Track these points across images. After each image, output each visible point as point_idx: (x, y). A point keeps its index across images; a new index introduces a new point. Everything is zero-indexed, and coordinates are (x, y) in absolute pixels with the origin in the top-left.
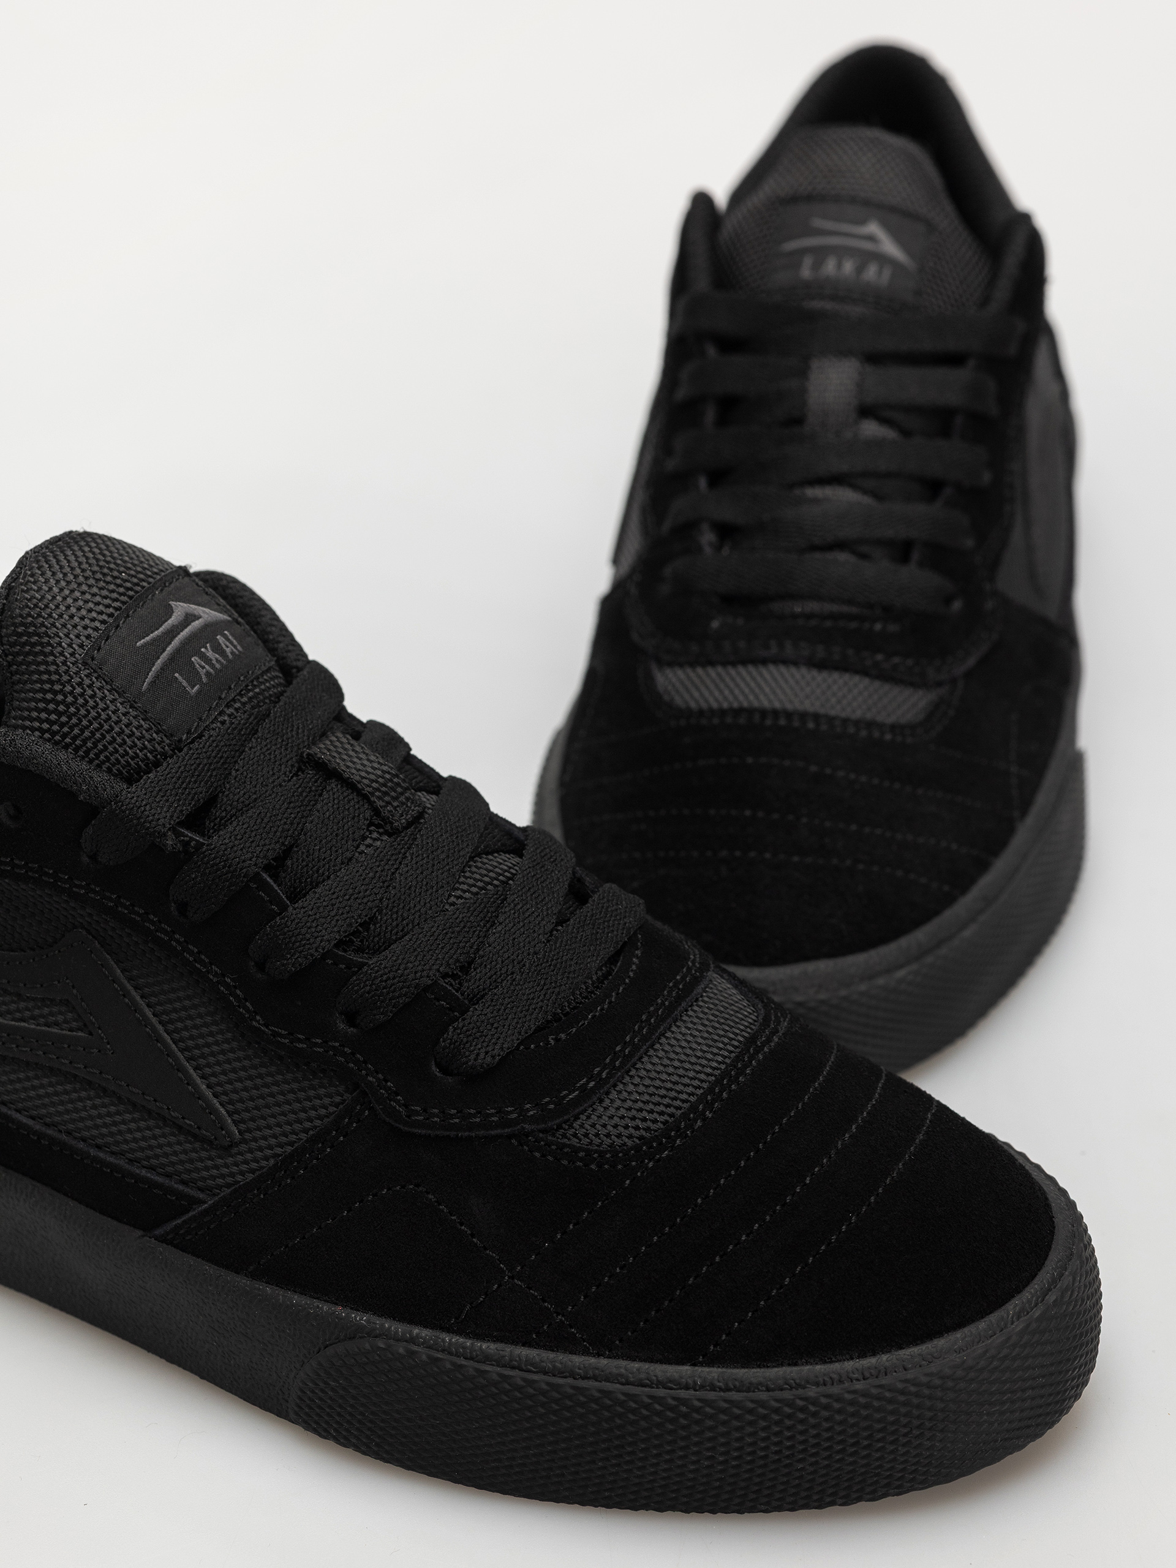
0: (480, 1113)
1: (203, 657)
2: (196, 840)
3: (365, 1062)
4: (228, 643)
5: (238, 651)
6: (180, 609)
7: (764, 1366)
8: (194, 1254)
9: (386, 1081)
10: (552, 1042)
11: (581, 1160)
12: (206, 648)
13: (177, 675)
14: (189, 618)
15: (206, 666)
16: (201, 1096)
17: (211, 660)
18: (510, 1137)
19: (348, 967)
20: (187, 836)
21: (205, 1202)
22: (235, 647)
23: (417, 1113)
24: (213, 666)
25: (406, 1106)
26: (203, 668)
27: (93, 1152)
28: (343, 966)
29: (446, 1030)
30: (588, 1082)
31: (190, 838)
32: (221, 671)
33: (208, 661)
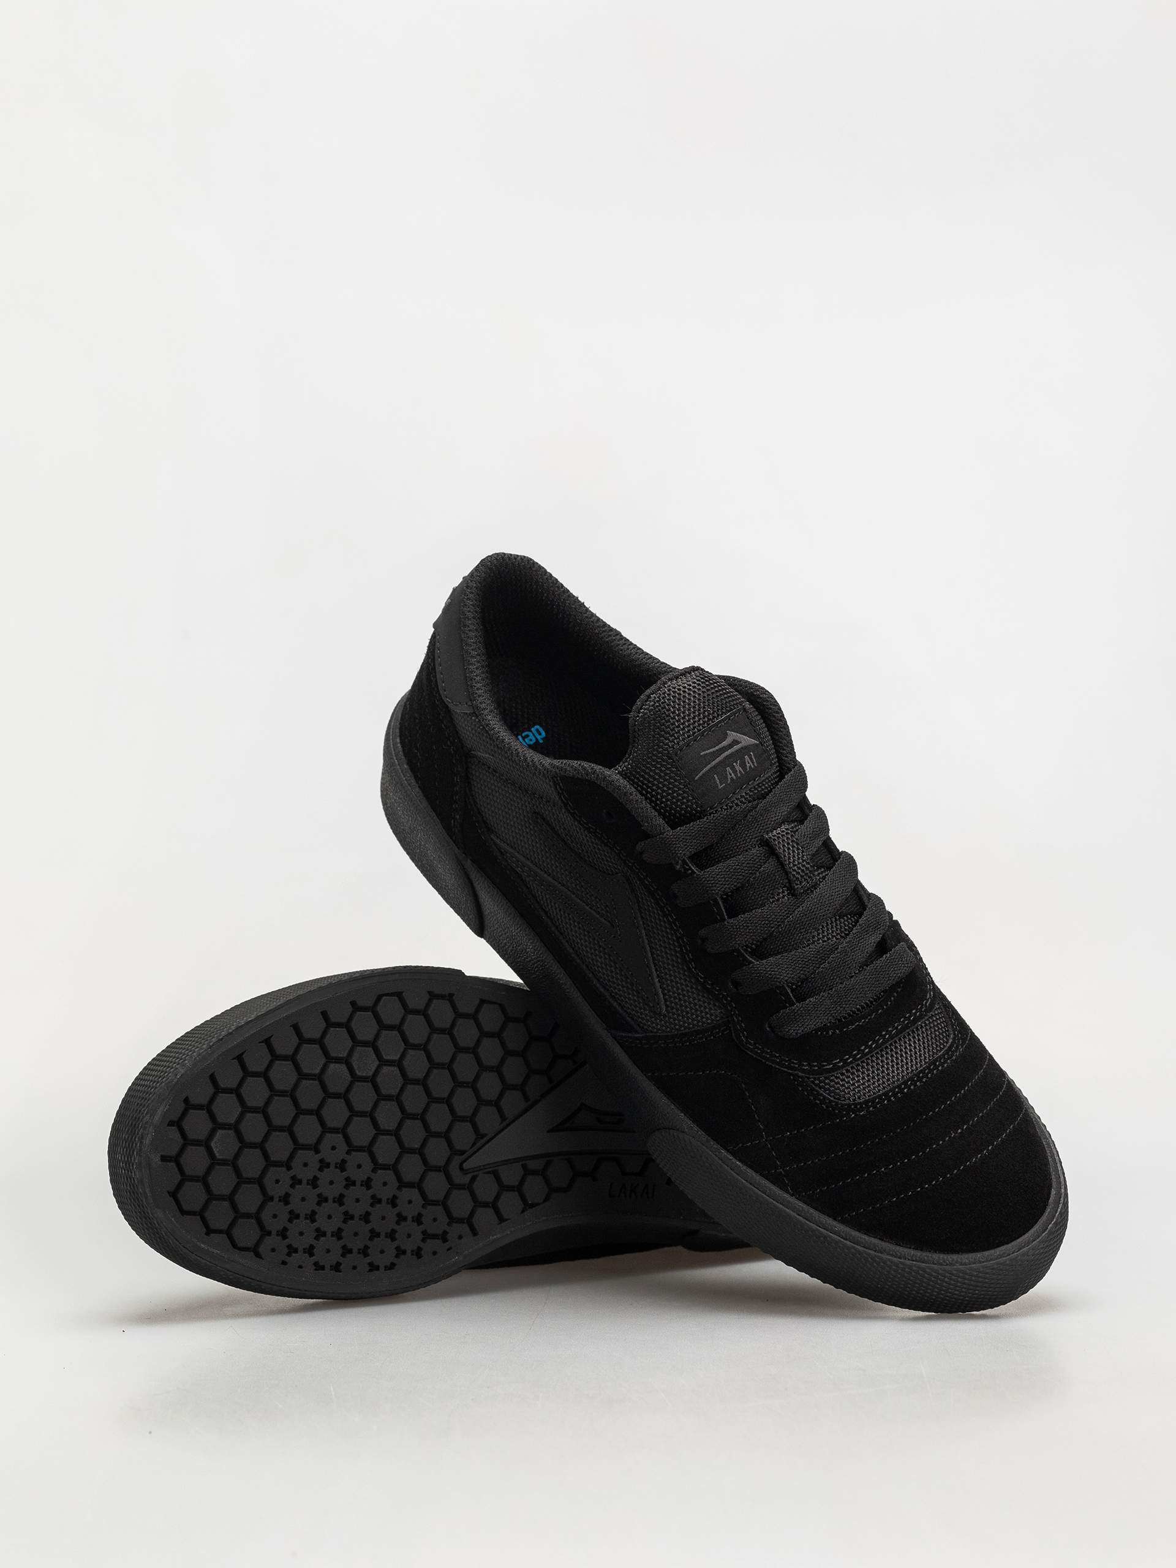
0: (781, 1057)
1: (733, 768)
2: (692, 870)
3: (735, 1008)
4: (750, 762)
5: (754, 766)
6: (732, 735)
7: (867, 1235)
8: (626, 1052)
9: (742, 1022)
10: (831, 1033)
11: (820, 1100)
12: (737, 763)
13: (715, 776)
14: (735, 742)
15: (733, 774)
16: (653, 984)
17: (737, 771)
18: (791, 1074)
19: (743, 960)
20: (688, 865)
21: (639, 1033)
22: (753, 763)
23: (751, 1044)
24: (736, 775)
25: (747, 1038)
26: (731, 775)
27: (595, 982)
28: (741, 959)
29: (778, 1012)
30: (839, 1062)
31: (690, 867)
32: (740, 778)
33: (735, 772)
